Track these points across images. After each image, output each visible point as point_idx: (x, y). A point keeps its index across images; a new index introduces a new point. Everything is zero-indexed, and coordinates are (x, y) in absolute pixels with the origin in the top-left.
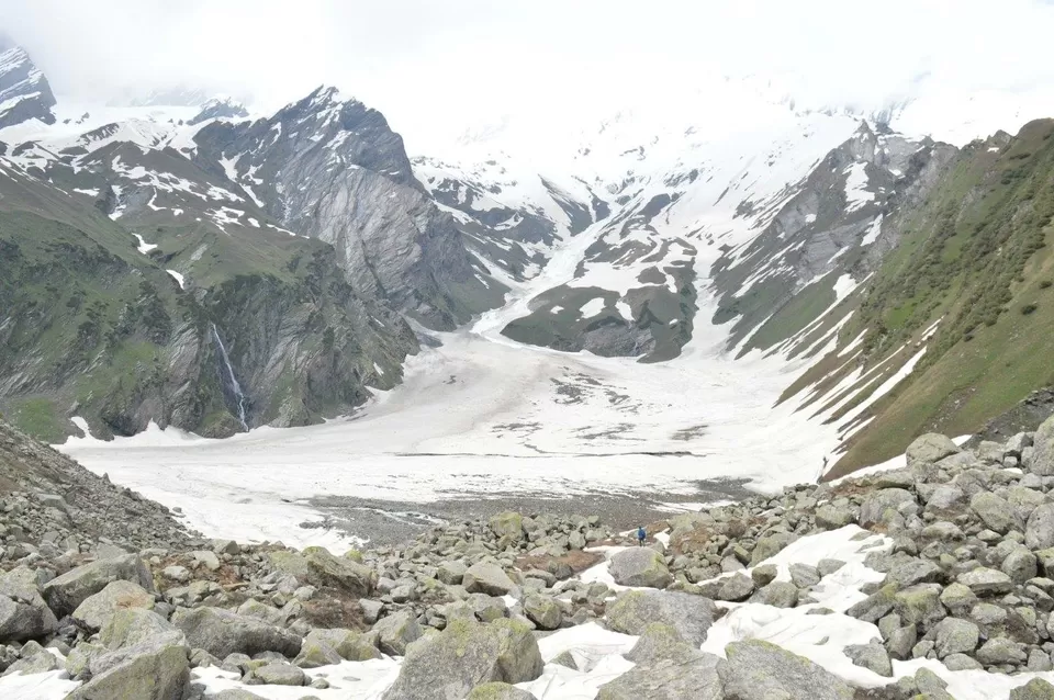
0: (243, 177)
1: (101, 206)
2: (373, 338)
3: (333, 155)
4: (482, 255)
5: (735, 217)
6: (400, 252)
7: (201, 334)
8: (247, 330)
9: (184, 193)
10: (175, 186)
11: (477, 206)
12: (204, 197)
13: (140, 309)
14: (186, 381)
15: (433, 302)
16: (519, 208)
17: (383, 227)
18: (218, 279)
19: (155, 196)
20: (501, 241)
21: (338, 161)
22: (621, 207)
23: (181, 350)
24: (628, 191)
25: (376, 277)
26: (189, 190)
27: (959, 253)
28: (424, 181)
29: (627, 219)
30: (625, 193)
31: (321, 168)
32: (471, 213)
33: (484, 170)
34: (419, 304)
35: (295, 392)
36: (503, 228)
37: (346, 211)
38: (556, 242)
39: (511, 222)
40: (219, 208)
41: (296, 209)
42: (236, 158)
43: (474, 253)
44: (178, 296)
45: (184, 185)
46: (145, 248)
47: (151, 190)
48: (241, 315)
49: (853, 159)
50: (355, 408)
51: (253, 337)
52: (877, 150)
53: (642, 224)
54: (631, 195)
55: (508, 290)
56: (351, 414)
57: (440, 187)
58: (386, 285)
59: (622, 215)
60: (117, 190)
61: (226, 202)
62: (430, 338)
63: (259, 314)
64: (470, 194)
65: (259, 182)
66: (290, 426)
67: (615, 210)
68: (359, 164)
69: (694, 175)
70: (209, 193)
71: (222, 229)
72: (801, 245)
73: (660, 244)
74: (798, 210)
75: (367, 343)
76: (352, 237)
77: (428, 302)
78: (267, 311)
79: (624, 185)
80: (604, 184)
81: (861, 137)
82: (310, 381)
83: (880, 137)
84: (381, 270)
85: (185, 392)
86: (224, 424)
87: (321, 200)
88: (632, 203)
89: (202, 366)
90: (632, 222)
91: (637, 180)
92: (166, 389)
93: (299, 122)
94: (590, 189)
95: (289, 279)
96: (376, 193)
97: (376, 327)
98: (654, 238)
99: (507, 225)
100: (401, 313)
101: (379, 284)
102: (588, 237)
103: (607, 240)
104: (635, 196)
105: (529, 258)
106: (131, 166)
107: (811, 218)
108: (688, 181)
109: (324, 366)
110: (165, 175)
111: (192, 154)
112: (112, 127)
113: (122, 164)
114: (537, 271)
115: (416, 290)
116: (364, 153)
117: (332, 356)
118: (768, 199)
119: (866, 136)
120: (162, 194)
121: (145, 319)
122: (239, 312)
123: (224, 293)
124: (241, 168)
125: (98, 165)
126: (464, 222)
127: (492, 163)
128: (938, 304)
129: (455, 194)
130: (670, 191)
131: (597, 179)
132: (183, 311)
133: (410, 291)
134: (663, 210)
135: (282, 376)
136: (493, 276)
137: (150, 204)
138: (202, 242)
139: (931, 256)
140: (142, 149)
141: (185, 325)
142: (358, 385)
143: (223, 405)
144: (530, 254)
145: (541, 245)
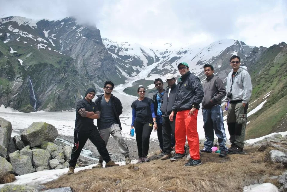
0: (50, 37)
1: (2, 38)
2: (82, 88)
3: (78, 33)
4: (120, 68)
5: (196, 65)
6: (94, 64)
7: (24, 79)
8: (41, 80)
9: (29, 38)
10: (27, 36)
11: (120, 54)
12: (35, 40)
13: (5, 69)
14: (16, 93)
15: (103, 80)
16: (133, 56)
17: (91, 56)
18: (34, 63)
19: (20, 37)
20: (126, 65)
21: (80, 35)
22: (163, 59)
23: (17, 83)
24: (166, 55)
25: (86, 70)
26: (31, 38)
27: (275, 72)
28: (105, 45)
29: (165, 62)
30: (165, 55)
31: (74, 37)
32: (119, 56)
33: (124, 44)
34: (98, 80)
35: (53, 101)
36: (128, 61)
37: (80, 50)
38: (143, 67)
39: (130, 60)
40: (39, 44)
41: (64, 48)
42: (49, 31)
43: (118, 67)
44: (19, 66)
45: (30, 36)
46: (12, 52)
47: (18, 36)
48: (40, 75)
49: (234, 51)
50: (73, 108)
51: (42, 82)
52: (241, 49)
53: (169, 64)
54: (167, 56)
55: (127, 79)
56: (71, 110)
57: (110, 47)
58: (89, 73)
59: (163, 61)
60: (8, 35)
61: (42, 42)
62: (100, 90)
63: (45, 76)
64: (119, 50)
65: (54, 39)
66: (50, 111)
67: (161, 60)
68: (86, 37)
69: (185, 52)
70: (38, 39)
71: (39, 49)
72: (216, 74)
73: (174, 70)
74: (216, 64)
75: (80, 89)
76: (80, 58)
77: (101, 79)
78: (48, 75)
79: (165, 53)
80: (159, 52)
81: (236, 45)
82: (59, 98)
83: (242, 46)
84: (88, 68)
85: (16, 97)
86: (28, 108)
87: (73, 46)
88: (167, 58)
89: (23, 89)
90: (166, 63)
91: (169, 52)
92: (10, 95)
93: (69, 23)
94: (154, 53)
95: (57, 66)
96: (90, 46)
97: (84, 85)
98: (172, 69)
99: (128, 60)
100: (93, 82)
101: (87, 72)
102: (152, 67)
103: (158, 68)
104: (168, 56)
105: (134, 71)
106: (14, 28)
107: (220, 66)
108: (184, 53)
109: (64, 94)
110: (25, 32)
111: (35, 28)
112: (11, 17)
113: (12, 28)
114: (136, 74)
115: (98, 76)
116: (88, 34)
117: (67, 91)
118: (207, 61)
119: (238, 44)
120: (22, 37)
121: (6, 72)
122: (39, 74)
123: (35, 67)
124: (50, 34)
125: (4, 27)
126: (116, 58)
127: (126, 43)
128: (269, 87)
129: (114, 50)
130: (178, 56)
131: (157, 50)
132: (20, 71)
133: (96, 76)
134: (176, 61)
135: (50, 96)
136: (123, 74)
137: (17, 39)
138: (31, 52)
139: (265, 73)
140: (19, 24)
141: (20, 76)
142: (74, 101)
143: (29, 102)
144: (135, 69)
145: (138, 67)
